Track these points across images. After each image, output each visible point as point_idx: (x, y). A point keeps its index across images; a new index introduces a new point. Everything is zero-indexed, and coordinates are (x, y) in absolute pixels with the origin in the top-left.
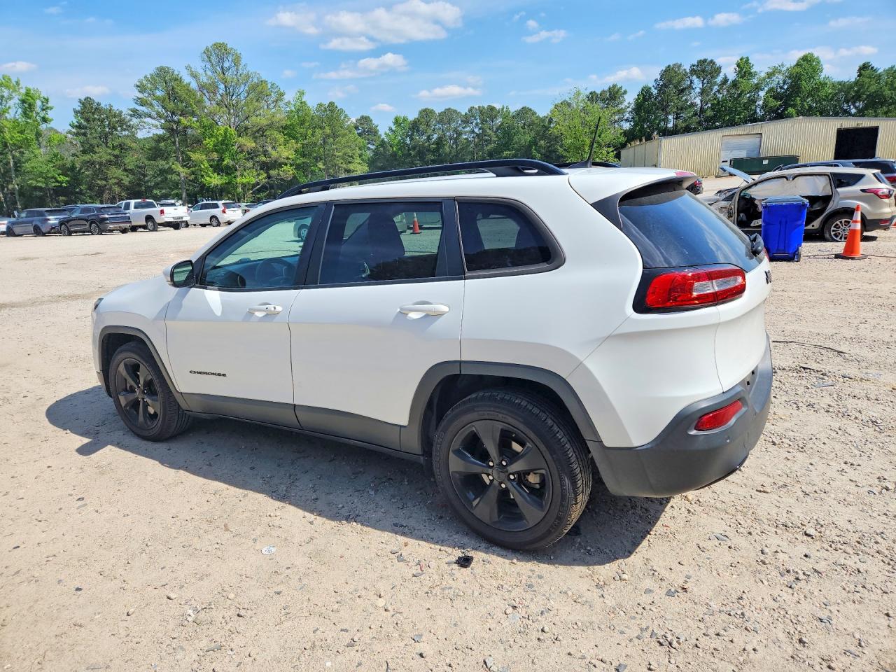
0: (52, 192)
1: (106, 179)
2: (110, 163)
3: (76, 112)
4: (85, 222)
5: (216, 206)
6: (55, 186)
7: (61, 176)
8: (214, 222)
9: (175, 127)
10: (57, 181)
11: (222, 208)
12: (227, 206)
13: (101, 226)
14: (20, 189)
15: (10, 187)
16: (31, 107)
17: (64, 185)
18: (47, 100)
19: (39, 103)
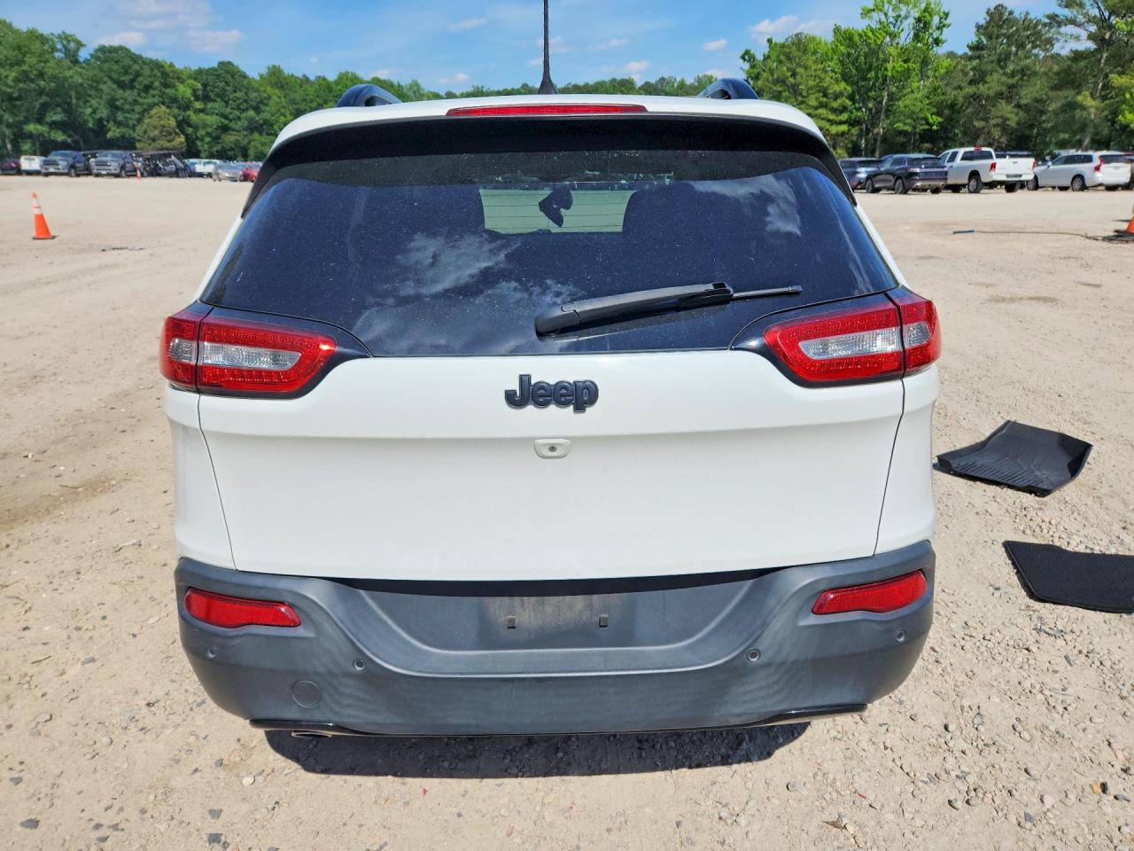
0: (917, 137)
1: (986, 119)
2: (1000, 95)
3: (979, 27)
4: (891, 177)
5: (1089, 159)
6: (925, 130)
7: (934, 116)
8: (1077, 184)
9: (1107, 36)
10: (928, 123)
11: (1096, 162)
12: (1105, 160)
13: (906, 183)
14: (885, 133)
15: (876, 131)
16: (926, 26)
17: (935, 128)
18: (947, 15)
19: (936, 20)
